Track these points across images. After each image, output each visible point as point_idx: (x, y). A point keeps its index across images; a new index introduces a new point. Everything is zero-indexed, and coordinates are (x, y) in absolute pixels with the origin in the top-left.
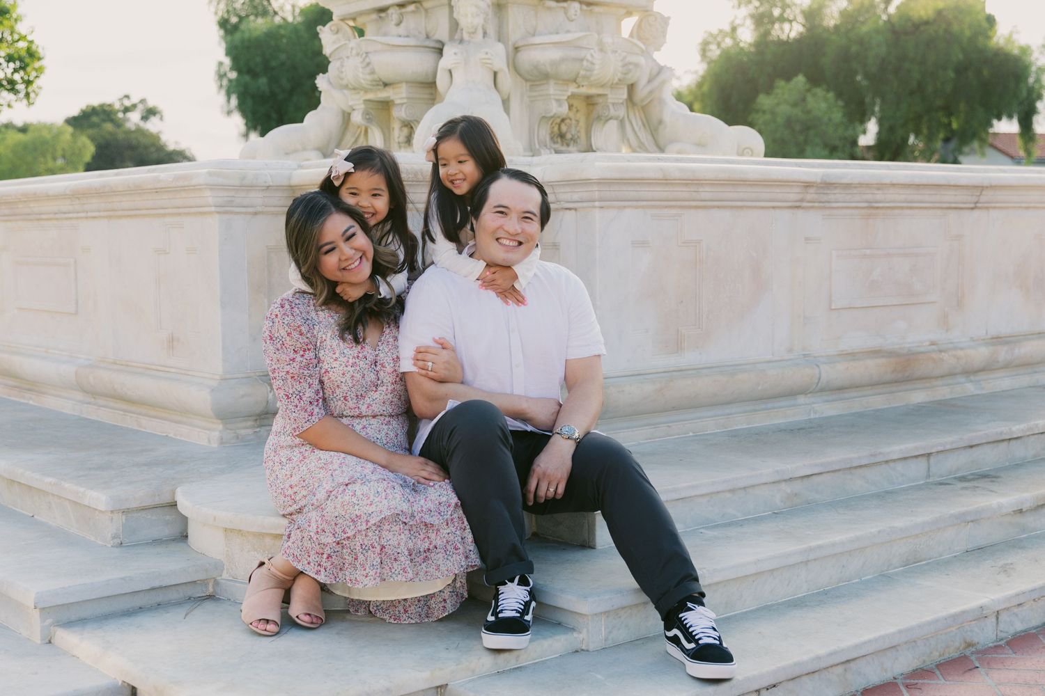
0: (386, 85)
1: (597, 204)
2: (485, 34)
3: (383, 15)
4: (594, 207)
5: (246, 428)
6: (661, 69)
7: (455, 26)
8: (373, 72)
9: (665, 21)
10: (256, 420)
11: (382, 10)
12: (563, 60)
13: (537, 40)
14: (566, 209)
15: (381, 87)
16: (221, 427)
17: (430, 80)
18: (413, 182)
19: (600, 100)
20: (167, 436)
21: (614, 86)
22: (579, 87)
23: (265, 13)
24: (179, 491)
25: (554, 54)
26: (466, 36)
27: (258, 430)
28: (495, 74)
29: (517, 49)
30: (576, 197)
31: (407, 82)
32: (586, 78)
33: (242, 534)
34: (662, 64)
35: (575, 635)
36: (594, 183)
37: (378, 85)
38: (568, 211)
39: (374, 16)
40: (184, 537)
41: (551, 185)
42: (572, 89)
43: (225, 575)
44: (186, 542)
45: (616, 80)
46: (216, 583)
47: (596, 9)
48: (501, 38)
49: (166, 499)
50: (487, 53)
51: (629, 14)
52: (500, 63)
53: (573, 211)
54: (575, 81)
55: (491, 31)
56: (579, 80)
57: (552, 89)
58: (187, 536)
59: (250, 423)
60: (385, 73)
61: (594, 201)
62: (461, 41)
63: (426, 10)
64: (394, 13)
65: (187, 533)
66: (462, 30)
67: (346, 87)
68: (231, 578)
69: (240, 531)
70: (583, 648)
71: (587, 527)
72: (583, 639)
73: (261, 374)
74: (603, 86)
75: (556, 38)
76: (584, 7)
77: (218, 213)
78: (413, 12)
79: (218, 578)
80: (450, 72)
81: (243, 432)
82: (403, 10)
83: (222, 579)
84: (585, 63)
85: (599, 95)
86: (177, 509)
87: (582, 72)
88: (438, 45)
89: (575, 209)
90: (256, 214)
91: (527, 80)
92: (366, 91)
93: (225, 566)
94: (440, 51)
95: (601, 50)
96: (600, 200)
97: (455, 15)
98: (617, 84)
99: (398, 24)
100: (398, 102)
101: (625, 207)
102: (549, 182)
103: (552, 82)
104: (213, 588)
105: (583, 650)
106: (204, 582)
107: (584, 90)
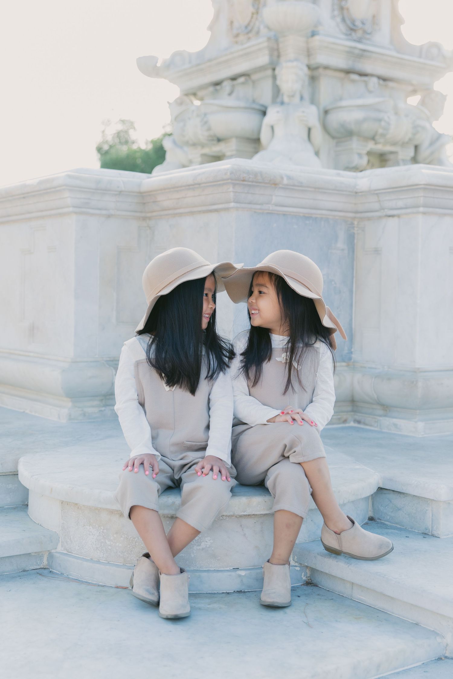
0: (219, 140)
1: (421, 209)
2: (302, 98)
3: (218, 87)
4: (418, 213)
5: (93, 407)
6: (439, 136)
7: (277, 91)
8: (209, 129)
9: (444, 98)
10: (102, 400)
11: (217, 84)
12: (365, 120)
13: (344, 103)
14: (390, 216)
15: (215, 142)
16: (70, 404)
17: (255, 137)
18: (252, 182)
19: (392, 157)
20: (24, 412)
21: (404, 144)
22: (376, 143)
23: (126, 142)
24: (22, 460)
25: (358, 115)
26: (286, 99)
27: (103, 409)
28: (309, 130)
29: (326, 112)
30: (400, 204)
31: (237, 137)
32: (383, 135)
33: (78, 508)
34: (441, 132)
35: (439, 640)
36: (420, 189)
37: (213, 140)
38: (391, 219)
39: (211, 89)
40: (24, 506)
41: (377, 194)
42: (371, 146)
43: (60, 549)
44: (26, 512)
45: (406, 140)
46: (51, 556)
47: (391, 84)
48: (313, 101)
49: (8, 468)
50: (303, 112)
51: (414, 92)
52: (313, 120)
53: (396, 219)
54: (373, 138)
55: (307, 96)
56: (377, 138)
57: (355, 144)
58: (27, 505)
59: (96, 403)
60: (219, 129)
61: (418, 207)
62: (282, 103)
63: (254, 82)
64: (227, 85)
65: (28, 503)
66: (283, 95)
67: (187, 143)
68: (66, 552)
69: (76, 504)
70: (447, 655)
71: (431, 515)
72: (447, 645)
73: (108, 359)
74: (394, 144)
75: (360, 102)
76: (381, 82)
77: (76, 213)
78: (243, 83)
79: (53, 551)
80: (272, 128)
81: (90, 410)
82: (235, 82)
83: (56, 552)
84: (383, 123)
85: (392, 153)
86: (18, 477)
87: (380, 131)
88: (263, 109)
89: (398, 216)
90: (109, 216)
91: (333, 138)
92: (203, 146)
93: (60, 539)
94: (264, 113)
95: (396, 113)
96: (425, 206)
97: (278, 82)
98: (407, 143)
99: (230, 94)
100: (228, 154)
101: (445, 215)
102: (376, 190)
103: (355, 139)
104: (48, 560)
105: (446, 657)
106: (39, 555)
107: (380, 148)
